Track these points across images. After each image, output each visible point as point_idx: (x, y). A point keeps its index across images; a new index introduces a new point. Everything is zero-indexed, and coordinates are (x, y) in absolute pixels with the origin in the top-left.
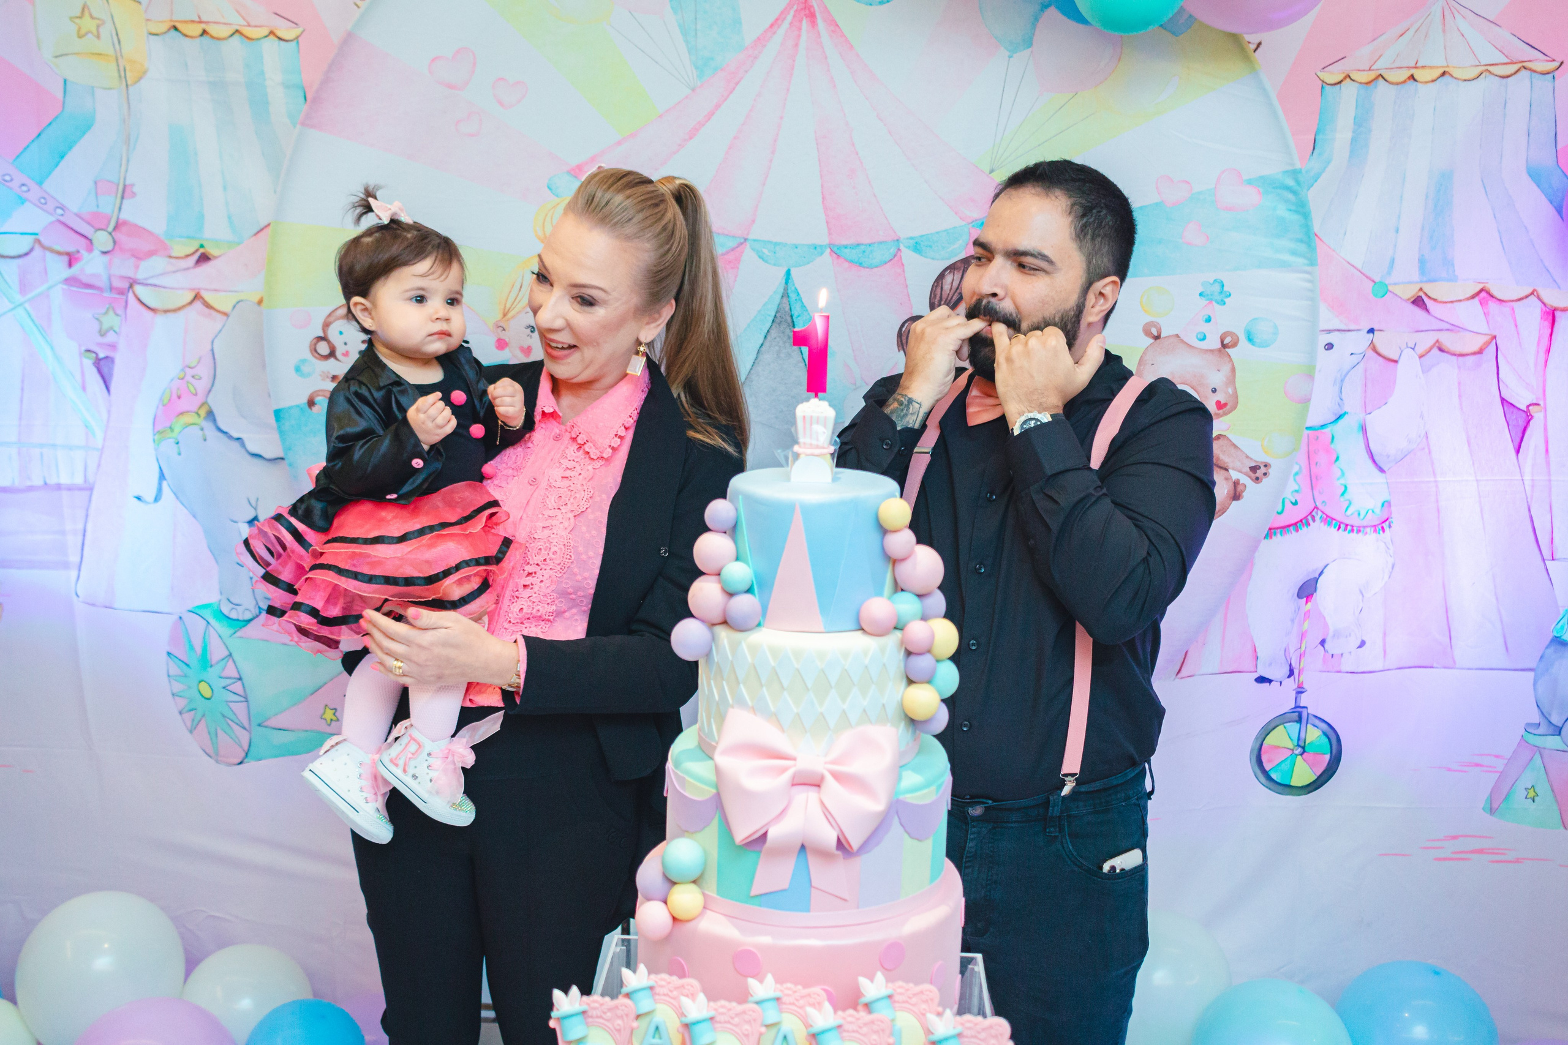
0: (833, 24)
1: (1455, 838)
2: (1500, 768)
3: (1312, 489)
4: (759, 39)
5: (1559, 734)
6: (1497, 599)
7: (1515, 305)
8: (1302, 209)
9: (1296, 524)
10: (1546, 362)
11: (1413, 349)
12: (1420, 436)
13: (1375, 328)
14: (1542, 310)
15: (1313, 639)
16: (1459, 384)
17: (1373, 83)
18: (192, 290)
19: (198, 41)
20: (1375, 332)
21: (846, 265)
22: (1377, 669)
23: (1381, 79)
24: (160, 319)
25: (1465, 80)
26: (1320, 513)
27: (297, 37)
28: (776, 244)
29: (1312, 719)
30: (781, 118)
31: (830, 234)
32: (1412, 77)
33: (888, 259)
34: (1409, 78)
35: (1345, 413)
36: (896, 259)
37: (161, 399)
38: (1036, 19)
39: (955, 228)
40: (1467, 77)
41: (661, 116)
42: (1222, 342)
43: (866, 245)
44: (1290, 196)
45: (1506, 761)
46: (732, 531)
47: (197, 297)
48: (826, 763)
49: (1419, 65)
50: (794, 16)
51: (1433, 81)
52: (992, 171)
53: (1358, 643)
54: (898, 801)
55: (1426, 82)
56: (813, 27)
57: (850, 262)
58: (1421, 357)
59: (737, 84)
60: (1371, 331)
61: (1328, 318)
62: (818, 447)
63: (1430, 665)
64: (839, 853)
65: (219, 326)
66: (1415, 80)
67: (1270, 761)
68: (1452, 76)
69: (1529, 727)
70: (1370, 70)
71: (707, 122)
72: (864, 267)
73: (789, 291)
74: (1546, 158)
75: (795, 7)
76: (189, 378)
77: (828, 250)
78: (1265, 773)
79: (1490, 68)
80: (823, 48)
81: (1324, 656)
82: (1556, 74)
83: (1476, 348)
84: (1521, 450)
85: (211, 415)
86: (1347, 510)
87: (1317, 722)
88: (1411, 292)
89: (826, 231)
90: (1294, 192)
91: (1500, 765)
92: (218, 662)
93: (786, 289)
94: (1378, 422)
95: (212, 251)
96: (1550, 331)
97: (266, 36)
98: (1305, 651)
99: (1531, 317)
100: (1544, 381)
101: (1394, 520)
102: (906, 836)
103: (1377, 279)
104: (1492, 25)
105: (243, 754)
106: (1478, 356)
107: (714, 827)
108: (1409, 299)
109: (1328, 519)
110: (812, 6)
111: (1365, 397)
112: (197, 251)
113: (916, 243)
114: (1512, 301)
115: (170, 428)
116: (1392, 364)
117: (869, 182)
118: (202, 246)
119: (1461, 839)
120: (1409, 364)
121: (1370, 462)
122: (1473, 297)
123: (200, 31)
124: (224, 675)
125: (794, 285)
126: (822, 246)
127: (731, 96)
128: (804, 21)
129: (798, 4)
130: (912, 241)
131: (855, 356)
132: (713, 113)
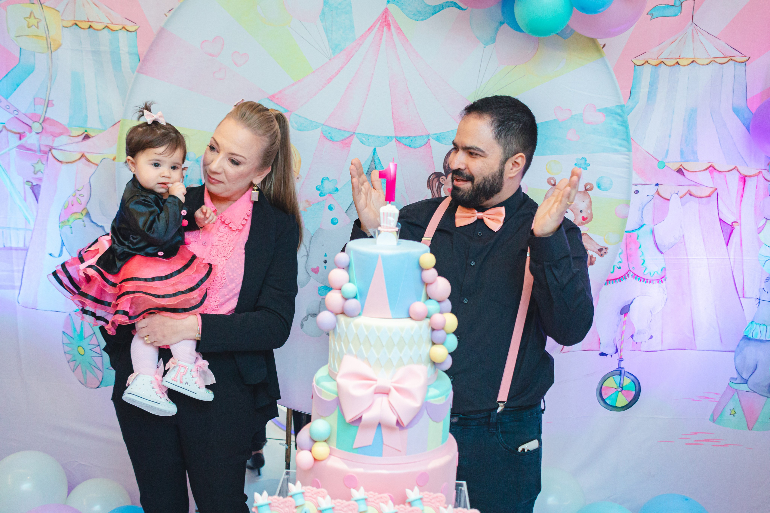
0: (399, 29)
1: (696, 433)
2: (718, 400)
3: (628, 261)
4: (362, 35)
5: (746, 384)
6: (717, 316)
7: (727, 174)
8: (625, 124)
9: (619, 278)
10: (741, 201)
11: (677, 194)
12: (680, 236)
13: (659, 184)
14: (739, 176)
15: (628, 335)
16: (699, 211)
17: (659, 66)
18: (81, 152)
19: (87, 30)
20: (659, 186)
21: (403, 146)
22: (658, 350)
23: (662, 63)
24: (64, 166)
26: (631, 273)
27: (136, 30)
28: (369, 136)
29: (626, 374)
30: (373, 74)
31: (395, 131)
32: (678, 63)
33: (423, 144)
34: (676, 63)
35: (644, 224)
36: (427, 144)
37: (64, 206)
38: (497, 30)
40: (704, 64)
41: (314, 72)
42: (585, 188)
43: (413, 137)
44: (619, 118)
45: (720, 396)
46: (347, 268)
47: (83, 156)
48: (392, 383)
49: (681, 57)
50: (380, 25)
51: (688, 65)
53: (649, 337)
54: (427, 402)
55: (685, 66)
56: (389, 30)
57: (405, 145)
58: (681, 198)
59: (352, 57)
60: (657, 185)
61: (636, 178)
62: (390, 228)
63: (684, 348)
64: (397, 427)
65: (93, 170)
66: (679, 64)
67: (606, 394)
68: (697, 63)
69: (732, 379)
70: (657, 59)
71: (336, 75)
72: (412, 148)
73: (375, 159)
74: (741, 103)
75: (381, 21)
76: (77, 196)
77: (394, 139)
78: (603, 400)
79: (716, 60)
80: (394, 41)
81: (633, 343)
82: (747, 63)
83: (707, 194)
84: (729, 244)
85: (88, 214)
86: (645, 271)
87: (629, 375)
88: (677, 166)
89: (394, 130)
90: (621, 116)
91: (718, 398)
92: (88, 337)
93: (373, 158)
94: (660, 229)
95: (91, 133)
96: (743, 186)
97: (121, 29)
98: (623, 341)
99: (734, 179)
100: (740, 211)
101: (667, 277)
102: (430, 420)
103: (660, 160)
104: (716, 39)
105: (99, 383)
106: (709, 198)
107: (336, 414)
108: (675, 170)
109: (635, 276)
110: (389, 21)
111: (654, 217)
112: (84, 133)
113: (438, 137)
114: (725, 172)
115: (68, 220)
116: (667, 201)
117: (415, 106)
118: (86, 131)
119: (698, 434)
120: (675, 201)
121: (656, 248)
122: (706, 169)
123: (88, 26)
124: (91, 343)
125: (377, 156)
126: (391, 137)
127: (349, 63)
128: (385, 27)
129: (382, 19)
130: (435, 136)
131: (406, 191)
132: (339, 71)
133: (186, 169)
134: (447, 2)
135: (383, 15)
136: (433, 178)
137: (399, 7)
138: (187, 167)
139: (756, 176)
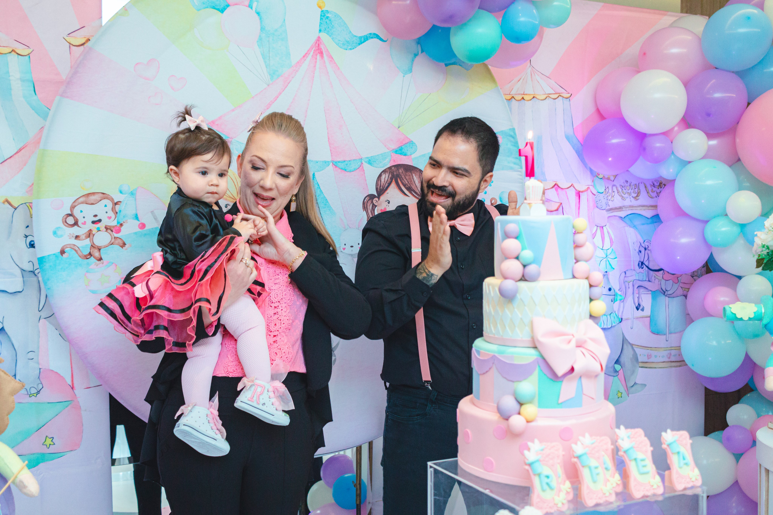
0: (331, 57)
4: (298, 62)
7: (567, 190)
8: (516, 145)
10: (580, 213)
14: (575, 192)
17: (511, 100)
21: (339, 170)
23: (513, 98)
25: (541, 100)
27: (28, 54)
30: (309, 100)
31: (332, 156)
32: (523, 98)
33: (357, 168)
36: (361, 167)
38: (412, 61)
39: (385, 153)
41: (253, 98)
42: (491, 202)
43: (348, 161)
44: (512, 139)
46: (516, 237)
49: (525, 93)
50: (314, 53)
51: (530, 100)
52: (399, 127)
55: (528, 100)
56: (322, 58)
57: (341, 169)
59: (289, 83)
66: (524, 99)
68: (536, 98)
71: (275, 101)
72: (347, 172)
74: (570, 132)
75: (314, 49)
77: (331, 163)
79: (550, 95)
80: (327, 68)
82: (570, 98)
83: (556, 208)
89: (330, 154)
90: (513, 137)
96: (579, 200)
97: (10, 53)
99: (572, 194)
104: (548, 79)
106: (557, 211)
110: (321, 49)
113: (369, 160)
114: (566, 189)
117: (348, 132)
122: (553, 187)
125: (316, 181)
126: (328, 162)
127: (286, 89)
128: (318, 55)
129: (315, 47)
130: (367, 159)
131: (344, 214)
132: (278, 97)
133: (119, 203)
134: (370, 34)
135: (316, 43)
136: (367, 200)
137: (330, 36)
138: (120, 202)
139: (586, 191)
